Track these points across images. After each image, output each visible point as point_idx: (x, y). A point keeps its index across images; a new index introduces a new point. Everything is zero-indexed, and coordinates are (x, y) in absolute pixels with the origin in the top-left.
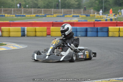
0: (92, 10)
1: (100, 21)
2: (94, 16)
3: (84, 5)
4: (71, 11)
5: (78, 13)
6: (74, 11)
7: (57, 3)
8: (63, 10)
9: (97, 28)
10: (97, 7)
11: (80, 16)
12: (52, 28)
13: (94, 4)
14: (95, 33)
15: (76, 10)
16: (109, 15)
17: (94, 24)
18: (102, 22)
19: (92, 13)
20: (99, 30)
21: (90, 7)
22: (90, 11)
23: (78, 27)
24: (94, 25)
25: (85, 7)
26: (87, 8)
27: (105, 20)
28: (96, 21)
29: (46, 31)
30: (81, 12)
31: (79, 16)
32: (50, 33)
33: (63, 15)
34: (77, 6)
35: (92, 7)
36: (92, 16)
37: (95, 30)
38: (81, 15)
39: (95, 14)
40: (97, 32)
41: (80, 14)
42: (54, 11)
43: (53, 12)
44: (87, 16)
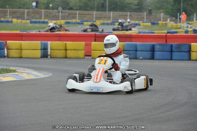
0: (162, 14)
1: (176, 32)
2: (166, 24)
3: (149, 6)
4: (127, 16)
5: (138, 19)
6: (130, 16)
7: (102, 2)
8: (112, 12)
9: (172, 45)
10: (171, 9)
11: (141, 24)
12: (93, 43)
13: (165, 4)
14: (168, 54)
15: (134, 14)
16: (190, 22)
17: (166, 38)
18: (180, 35)
19: (162, 19)
20: (174, 49)
21: (159, 9)
22: (158, 16)
23: (138, 43)
24: (166, 40)
25: (150, 8)
26: (153, 11)
27: (184, 31)
28: (168, 33)
29: (83, 48)
30: (144, 18)
31: (139, 25)
32: (91, 53)
33: (112, 22)
34: (136, 7)
35: (163, 9)
36: (162, 24)
37: (168, 48)
38: (143, 22)
39: (167, 20)
40: (171, 51)
41: (142, 20)
42: (96, 15)
43: (94, 16)
44: (153, 24)
